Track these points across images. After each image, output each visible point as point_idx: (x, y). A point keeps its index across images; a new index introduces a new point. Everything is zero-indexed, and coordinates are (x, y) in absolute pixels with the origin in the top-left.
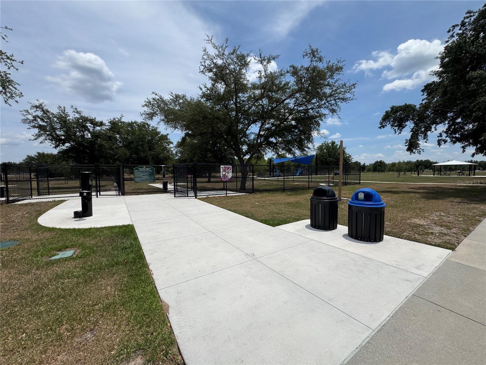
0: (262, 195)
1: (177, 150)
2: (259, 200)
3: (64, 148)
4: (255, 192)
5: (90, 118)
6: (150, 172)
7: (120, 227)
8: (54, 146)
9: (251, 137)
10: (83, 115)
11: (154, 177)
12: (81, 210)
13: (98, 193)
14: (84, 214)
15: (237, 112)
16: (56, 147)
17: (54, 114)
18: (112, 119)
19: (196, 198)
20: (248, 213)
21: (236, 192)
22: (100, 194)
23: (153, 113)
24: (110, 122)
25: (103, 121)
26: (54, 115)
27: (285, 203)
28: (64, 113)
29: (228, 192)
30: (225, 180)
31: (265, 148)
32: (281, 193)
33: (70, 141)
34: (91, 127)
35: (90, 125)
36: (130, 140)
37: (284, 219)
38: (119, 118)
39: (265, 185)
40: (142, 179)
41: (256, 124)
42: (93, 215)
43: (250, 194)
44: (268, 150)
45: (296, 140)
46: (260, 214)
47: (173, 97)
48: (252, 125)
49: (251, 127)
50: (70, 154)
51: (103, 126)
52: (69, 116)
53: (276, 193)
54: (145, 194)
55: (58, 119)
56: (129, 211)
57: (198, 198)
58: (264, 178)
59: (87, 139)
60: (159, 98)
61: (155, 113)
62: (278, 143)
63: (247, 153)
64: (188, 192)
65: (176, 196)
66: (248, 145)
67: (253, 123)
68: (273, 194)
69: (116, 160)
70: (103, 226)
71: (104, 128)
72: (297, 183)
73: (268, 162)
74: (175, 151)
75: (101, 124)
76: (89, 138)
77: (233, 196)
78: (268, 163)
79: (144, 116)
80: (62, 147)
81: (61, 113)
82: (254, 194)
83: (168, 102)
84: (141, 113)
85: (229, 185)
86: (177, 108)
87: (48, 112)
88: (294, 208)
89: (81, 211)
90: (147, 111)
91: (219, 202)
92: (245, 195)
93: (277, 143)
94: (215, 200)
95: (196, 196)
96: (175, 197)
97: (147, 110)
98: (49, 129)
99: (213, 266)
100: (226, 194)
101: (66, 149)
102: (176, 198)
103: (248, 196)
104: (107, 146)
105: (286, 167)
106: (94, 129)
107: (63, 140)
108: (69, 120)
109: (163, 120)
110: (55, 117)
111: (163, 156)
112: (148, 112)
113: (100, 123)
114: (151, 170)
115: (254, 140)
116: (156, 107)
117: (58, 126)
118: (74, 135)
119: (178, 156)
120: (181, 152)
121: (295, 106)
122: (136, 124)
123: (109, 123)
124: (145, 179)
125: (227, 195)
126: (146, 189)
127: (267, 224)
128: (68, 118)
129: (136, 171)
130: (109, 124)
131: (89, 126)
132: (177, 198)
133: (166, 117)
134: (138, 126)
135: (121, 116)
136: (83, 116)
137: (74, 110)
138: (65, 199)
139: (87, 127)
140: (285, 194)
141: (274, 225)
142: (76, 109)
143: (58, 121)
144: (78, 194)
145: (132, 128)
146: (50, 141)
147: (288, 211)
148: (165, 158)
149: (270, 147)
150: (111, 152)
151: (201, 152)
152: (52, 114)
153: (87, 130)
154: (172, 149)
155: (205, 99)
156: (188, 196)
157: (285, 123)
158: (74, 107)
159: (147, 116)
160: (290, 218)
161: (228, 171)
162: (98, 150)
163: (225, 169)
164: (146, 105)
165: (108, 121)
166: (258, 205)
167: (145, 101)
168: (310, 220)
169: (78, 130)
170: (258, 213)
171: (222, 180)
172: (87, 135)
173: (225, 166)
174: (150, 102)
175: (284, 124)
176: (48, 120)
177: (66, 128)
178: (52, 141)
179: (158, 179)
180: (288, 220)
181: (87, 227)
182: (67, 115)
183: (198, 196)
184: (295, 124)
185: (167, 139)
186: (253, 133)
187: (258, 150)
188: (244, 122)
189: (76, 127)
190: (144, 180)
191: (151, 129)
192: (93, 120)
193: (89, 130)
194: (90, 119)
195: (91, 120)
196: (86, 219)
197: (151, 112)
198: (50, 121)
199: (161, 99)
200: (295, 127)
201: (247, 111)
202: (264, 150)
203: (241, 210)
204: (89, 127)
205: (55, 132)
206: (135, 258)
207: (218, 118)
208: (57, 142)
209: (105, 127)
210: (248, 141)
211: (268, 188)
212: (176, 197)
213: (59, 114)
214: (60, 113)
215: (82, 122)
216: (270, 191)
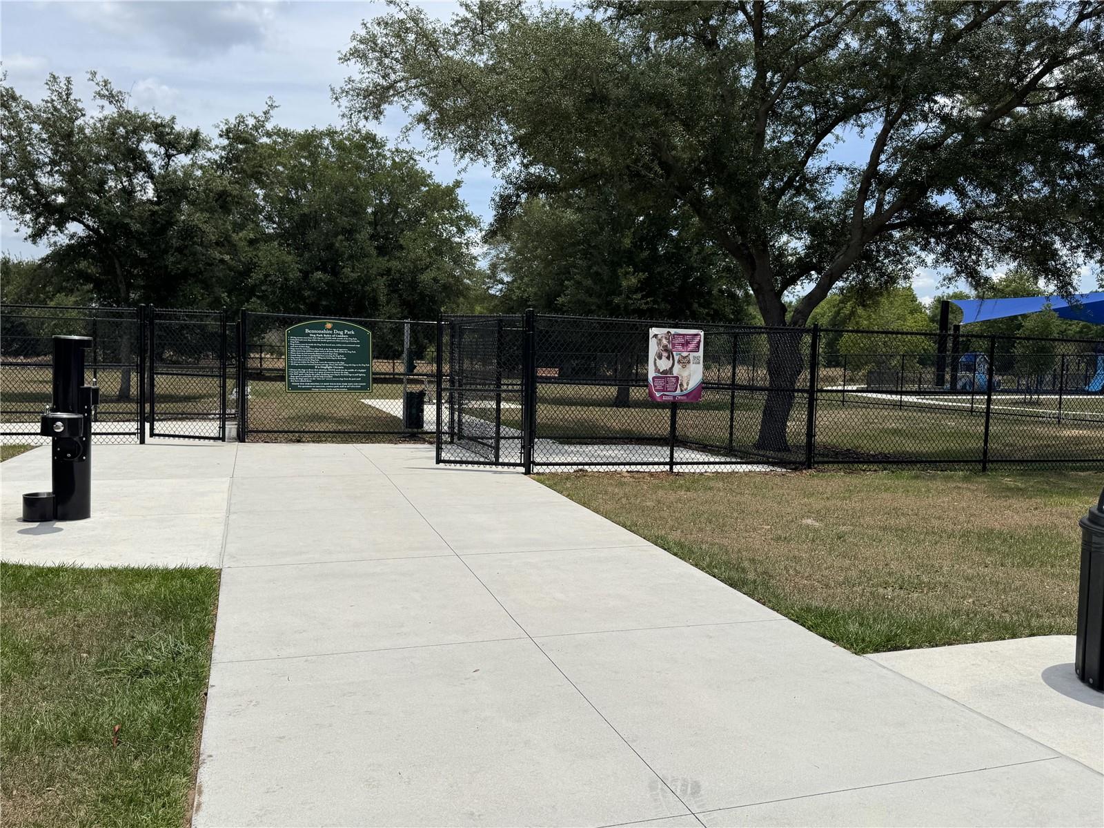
0: (853, 480)
1: (497, 257)
2: (828, 504)
3: (62, 240)
4: (818, 463)
5: (153, 119)
6: (350, 349)
7: (167, 575)
8: (30, 231)
9: (830, 189)
10: (130, 105)
11: (368, 368)
12: (51, 490)
13: (147, 425)
14: (59, 507)
15: (761, 69)
16: (36, 236)
17: (34, 106)
18: (233, 121)
19: (528, 472)
20: (746, 564)
21: (723, 455)
22: (152, 429)
23: (383, 87)
24: (226, 134)
25: (201, 131)
26: (32, 110)
27: (965, 535)
28: (66, 102)
29: (681, 454)
30: (668, 397)
31: (903, 244)
32: (966, 479)
33: (82, 214)
34: (156, 154)
35: (155, 147)
36: (306, 210)
37: (933, 618)
38: (259, 114)
39: (896, 432)
40: (316, 376)
41: (864, 120)
42: (92, 513)
43: (795, 469)
44: (919, 253)
45: (1073, 199)
46: (809, 577)
47: (472, 11)
48: (838, 130)
49: (837, 138)
50: (83, 265)
51: (202, 152)
52: (83, 115)
53: (933, 478)
54: (326, 441)
55: (45, 124)
56: (232, 509)
57: (538, 474)
58: (896, 398)
59: (142, 203)
60: (402, 16)
61: (392, 86)
62: (980, 219)
63: (802, 268)
64: (498, 442)
65: (444, 456)
66: (816, 230)
67: (843, 117)
68: (919, 483)
69: (251, 291)
70: (106, 565)
71: (205, 156)
72: (1075, 432)
73: (934, 316)
74: (489, 258)
75: (195, 142)
76: (149, 200)
77: (701, 474)
78: (932, 320)
79: (344, 101)
80: (57, 239)
81: (56, 103)
82: (812, 471)
83: (445, 32)
84: (332, 90)
85: (688, 421)
86: (482, 60)
87: (14, 98)
88: (1008, 562)
89: (49, 494)
90: (357, 77)
91: (624, 501)
92: (766, 473)
93: (969, 217)
94: (610, 489)
95: (528, 465)
96: (439, 461)
97: (362, 74)
98: (14, 166)
99: (472, 814)
100: (672, 463)
101: (68, 245)
102: (442, 465)
103: (778, 480)
104: (211, 232)
105: (1025, 343)
106: (167, 164)
107: (60, 209)
108: (81, 129)
109: (423, 119)
110: (35, 118)
111: (435, 280)
112: (364, 86)
113: (188, 139)
114: (355, 340)
115: (847, 203)
116: (397, 60)
117: (44, 153)
118: (97, 188)
119: (501, 282)
120: (514, 267)
121: (1082, 17)
122: (333, 140)
123: (221, 136)
124: (330, 377)
125: (676, 469)
126: (340, 421)
127: (824, 636)
128: (78, 122)
129: (295, 340)
130: (225, 142)
131: (150, 152)
132: (448, 466)
133: (434, 104)
134: (340, 146)
135: (266, 108)
136: (128, 112)
137: (98, 89)
138: (30, 441)
139: (142, 154)
140: (983, 486)
141: (860, 646)
142: (106, 83)
143: (45, 136)
144: (37, 427)
145: (313, 157)
146: (15, 213)
147: (968, 579)
148: (446, 287)
149: (933, 240)
150: (227, 257)
151: (590, 267)
152: (28, 107)
153: (144, 170)
154: (475, 251)
155: (611, 12)
156: (497, 463)
157: (1020, 109)
158: (99, 78)
159: (359, 103)
160: (970, 615)
161: (685, 354)
162: (180, 250)
163: (670, 347)
164: (355, 53)
165: (218, 131)
166: (816, 531)
167: (354, 38)
168: (1072, 640)
169: (111, 167)
170: (797, 572)
171: (651, 395)
172: (144, 189)
173: (673, 331)
174: (371, 40)
175: (1016, 118)
176: (12, 132)
177: (71, 160)
178: (23, 212)
179: (382, 379)
180: (956, 624)
181: (49, 564)
182: (75, 112)
183: (539, 464)
184: (1081, 114)
185: (453, 204)
186: (840, 169)
187: (868, 256)
188: (797, 112)
189: (107, 157)
190: (326, 381)
191: (389, 163)
192: (164, 126)
193: (147, 169)
194: (153, 122)
195: (156, 126)
196: (61, 530)
197: (376, 85)
198: (20, 134)
199: (416, 21)
200: (1078, 131)
201: (811, 57)
202: (895, 253)
203: (716, 549)
204: (150, 157)
205: (32, 176)
206: (159, 719)
207: (660, 99)
208: (38, 216)
209: (209, 155)
210: (816, 209)
211: (910, 446)
212: (445, 462)
213: (49, 105)
214: (53, 100)
215: (126, 138)
216: (901, 462)
